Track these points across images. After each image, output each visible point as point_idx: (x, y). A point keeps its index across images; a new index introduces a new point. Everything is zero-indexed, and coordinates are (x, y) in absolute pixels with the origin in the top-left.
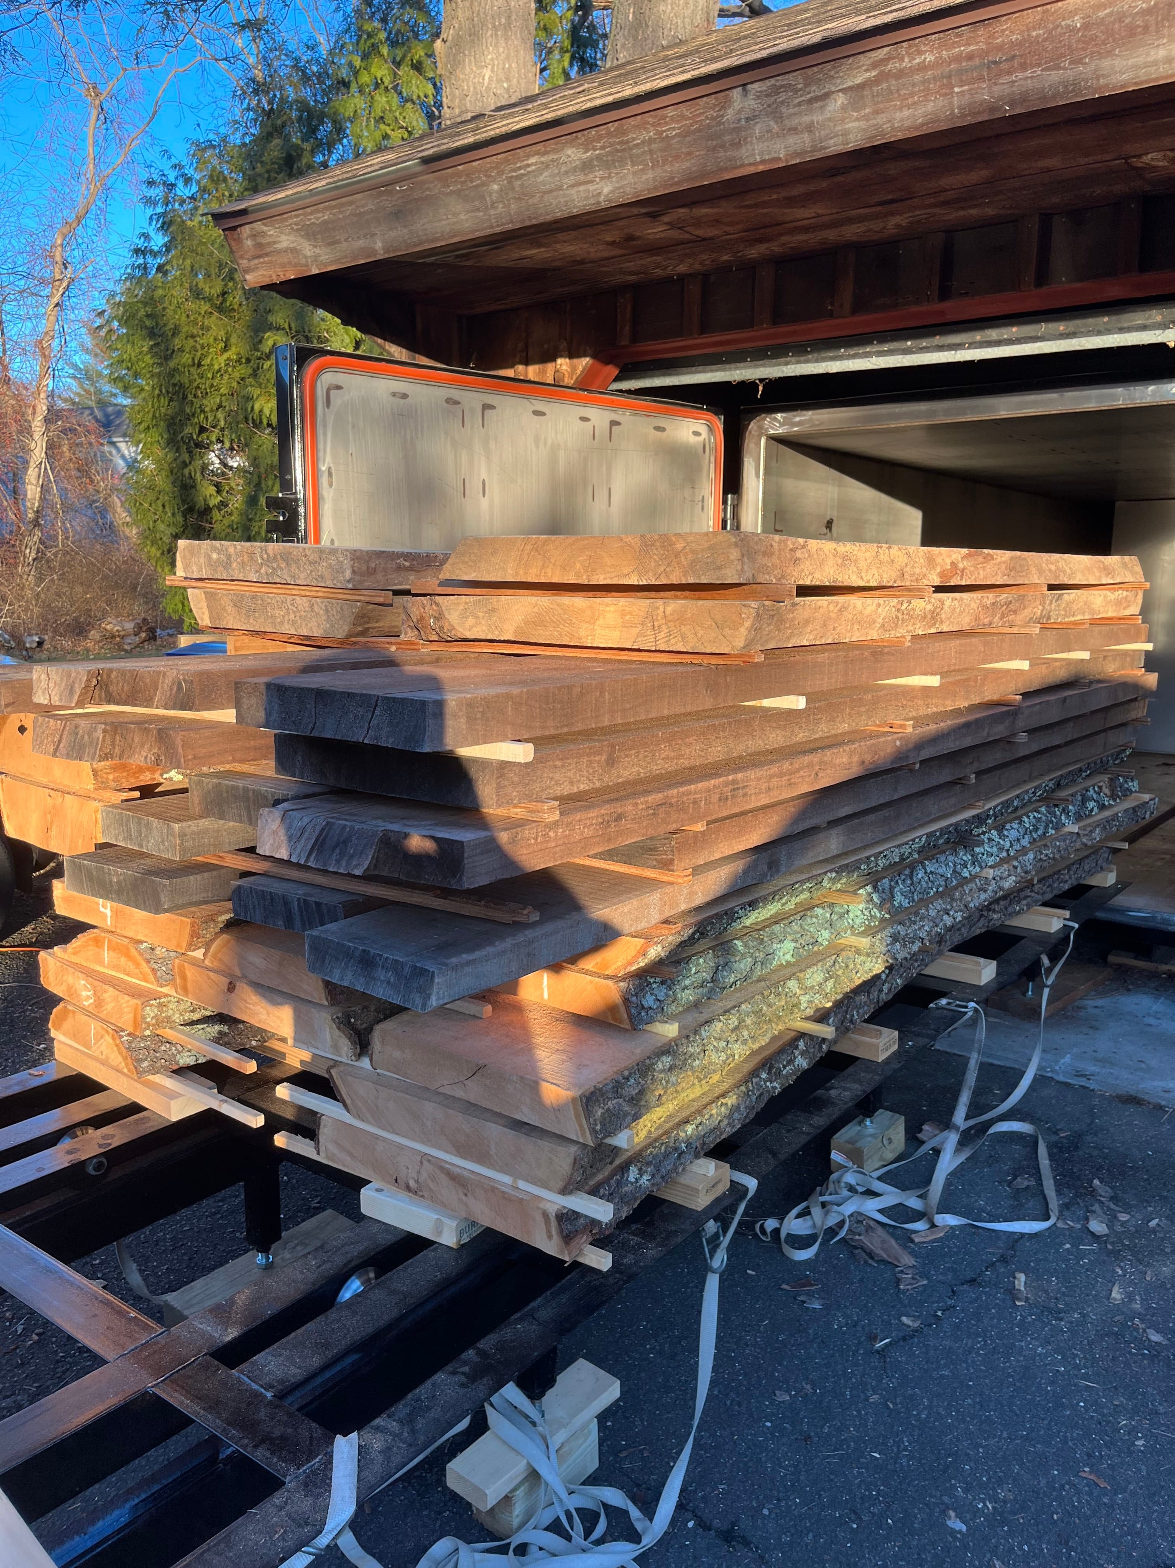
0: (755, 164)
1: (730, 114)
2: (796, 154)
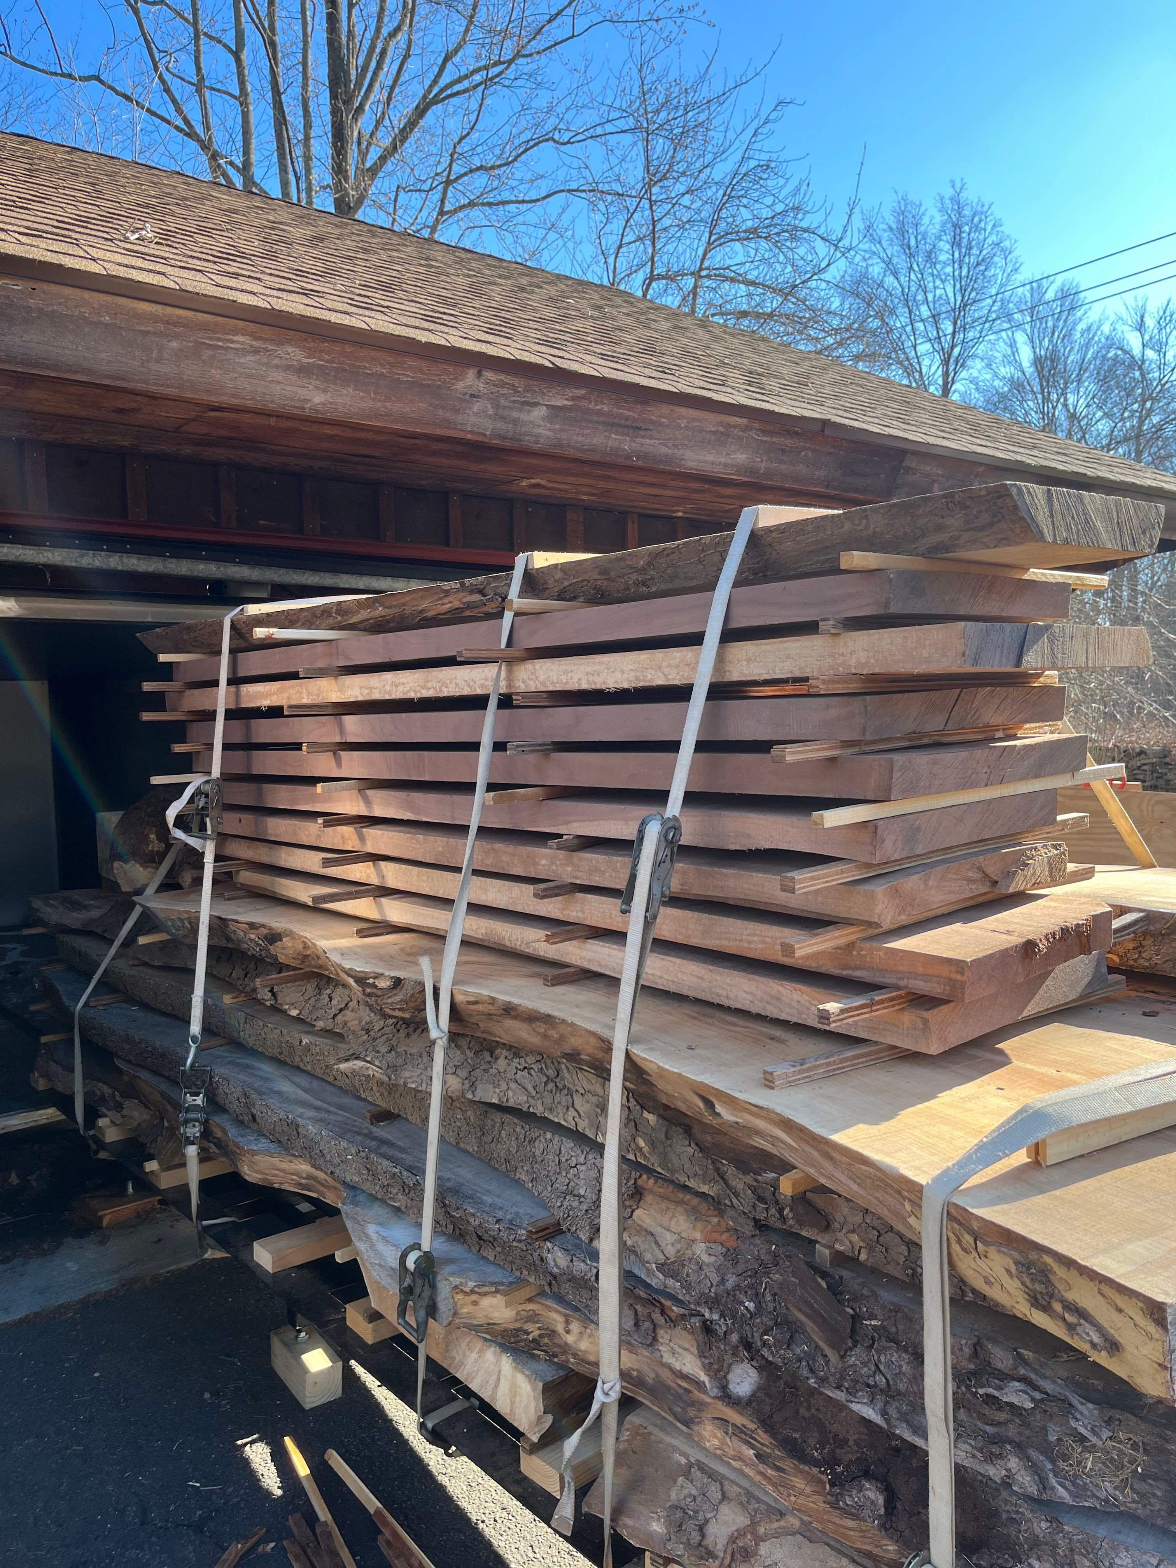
0: (465, 432)
1: (460, 386)
2: (498, 437)
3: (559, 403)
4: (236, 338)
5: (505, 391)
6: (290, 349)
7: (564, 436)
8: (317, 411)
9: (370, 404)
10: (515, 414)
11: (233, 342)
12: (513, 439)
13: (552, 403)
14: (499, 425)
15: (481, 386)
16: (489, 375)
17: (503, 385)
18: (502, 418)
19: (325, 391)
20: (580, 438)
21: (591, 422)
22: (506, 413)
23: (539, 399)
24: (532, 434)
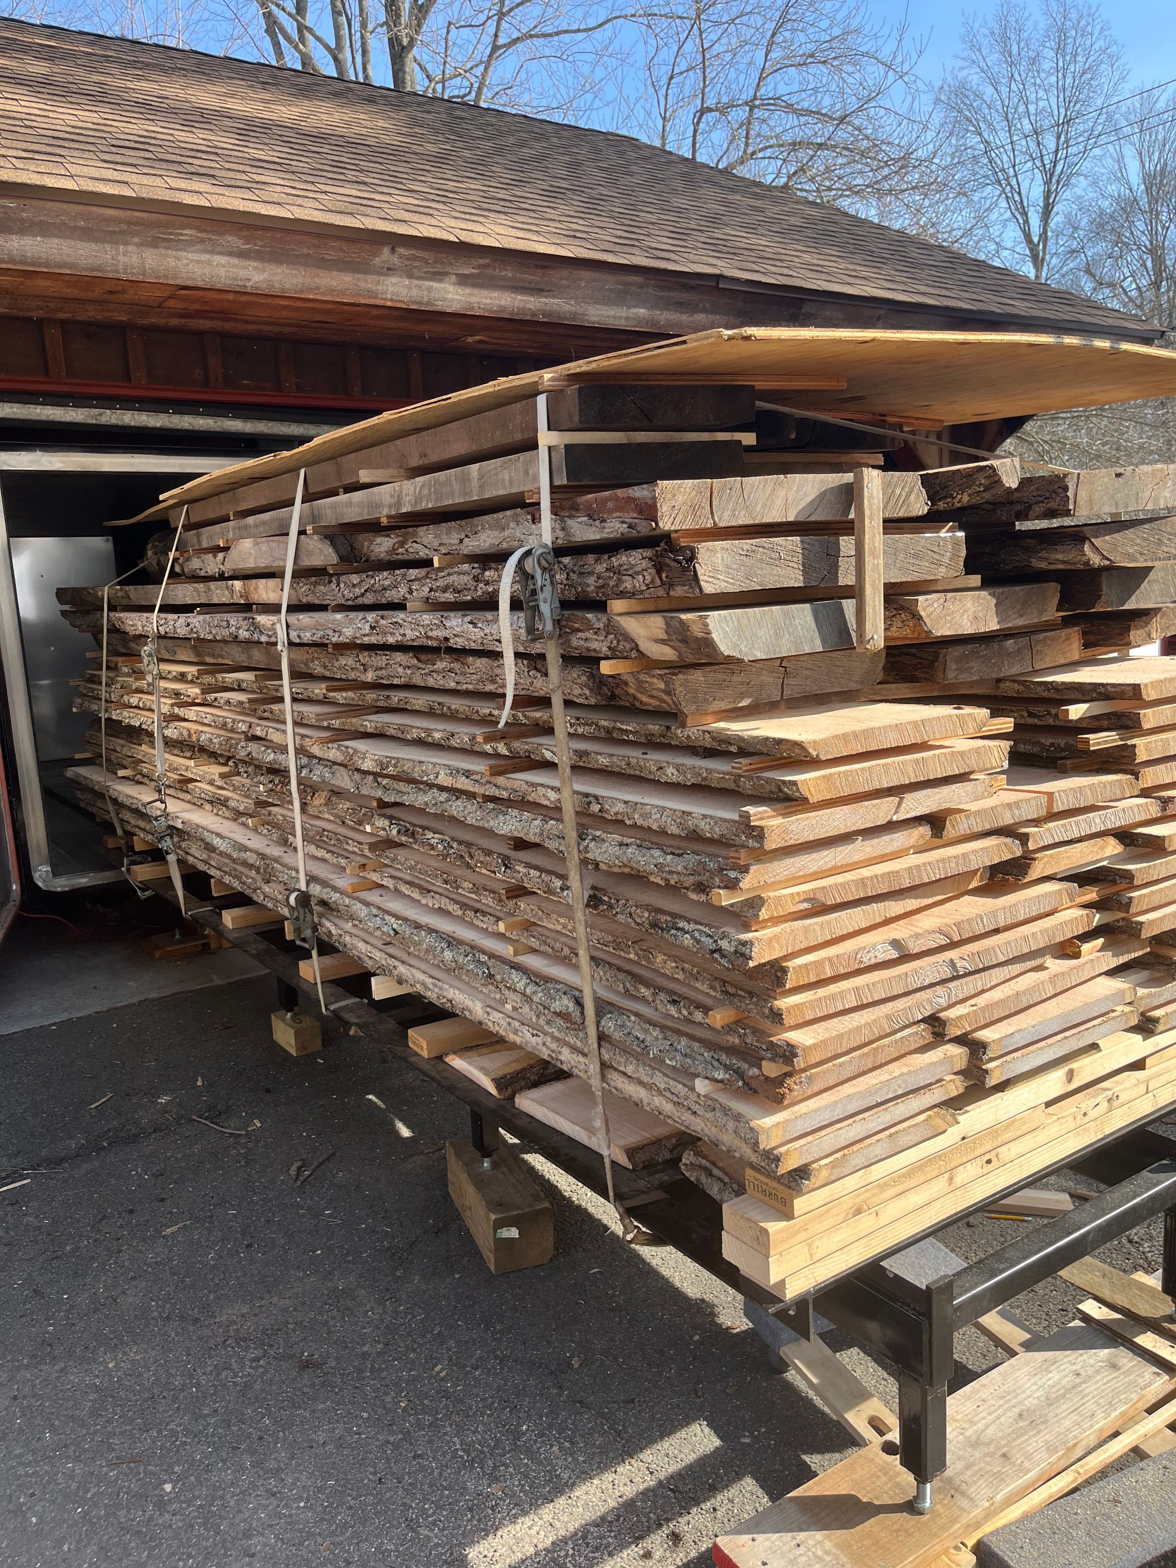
0: (385, 299)
1: (377, 261)
2: (416, 302)
3: (466, 272)
4: (184, 232)
5: (417, 264)
6: (230, 238)
7: (474, 299)
8: (258, 288)
9: (301, 280)
10: (428, 283)
11: (182, 235)
12: (428, 303)
13: (460, 272)
14: (415, 292)
15: (395, 260)
16: (401, 250)
17: (415, 258)
18: (418, 287)
19: (264, 270)
20: (488, 301)
21: (497, 286)
22: (420, 282)
23: (448, 269)
24: (445, 300)
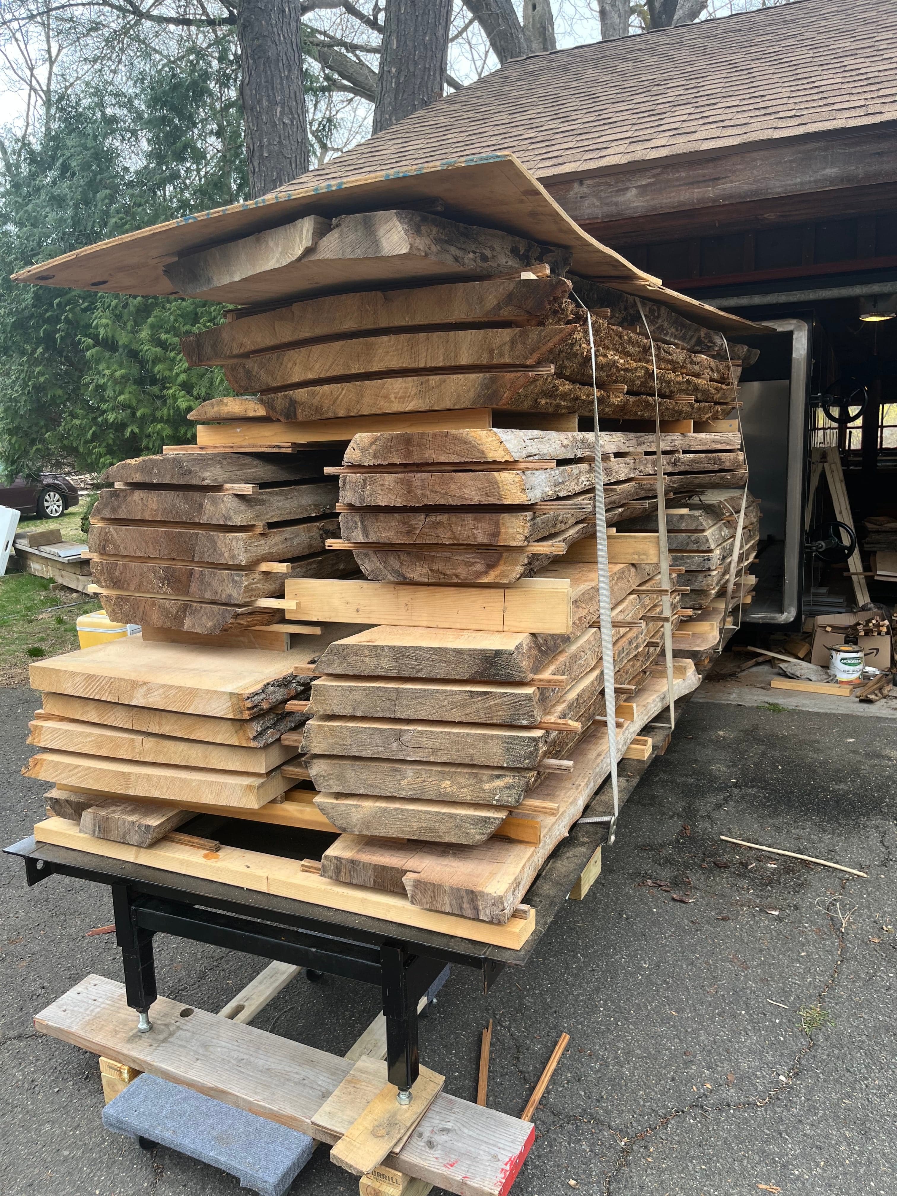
1: (571, 194)
3: (644, 183)
5: (603, 188)
7: (656, 202)
10: (614, 199)
12: (618, 214)
13: (639, 184)
14: (606, 209)
15: (584, 190)
16: (588, 182)
17: (599, 184)
18: (607, 204)
20: (669, 200)
21: (674, 186)
22: (608, 201)
23: (628, 185)
24: (631, 208)
